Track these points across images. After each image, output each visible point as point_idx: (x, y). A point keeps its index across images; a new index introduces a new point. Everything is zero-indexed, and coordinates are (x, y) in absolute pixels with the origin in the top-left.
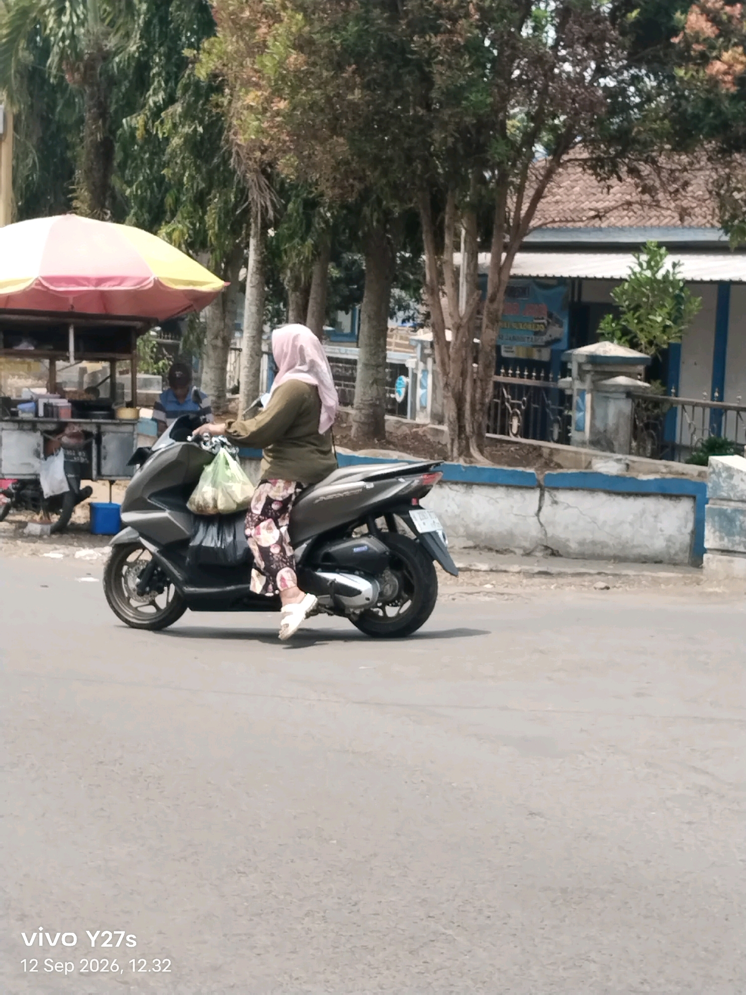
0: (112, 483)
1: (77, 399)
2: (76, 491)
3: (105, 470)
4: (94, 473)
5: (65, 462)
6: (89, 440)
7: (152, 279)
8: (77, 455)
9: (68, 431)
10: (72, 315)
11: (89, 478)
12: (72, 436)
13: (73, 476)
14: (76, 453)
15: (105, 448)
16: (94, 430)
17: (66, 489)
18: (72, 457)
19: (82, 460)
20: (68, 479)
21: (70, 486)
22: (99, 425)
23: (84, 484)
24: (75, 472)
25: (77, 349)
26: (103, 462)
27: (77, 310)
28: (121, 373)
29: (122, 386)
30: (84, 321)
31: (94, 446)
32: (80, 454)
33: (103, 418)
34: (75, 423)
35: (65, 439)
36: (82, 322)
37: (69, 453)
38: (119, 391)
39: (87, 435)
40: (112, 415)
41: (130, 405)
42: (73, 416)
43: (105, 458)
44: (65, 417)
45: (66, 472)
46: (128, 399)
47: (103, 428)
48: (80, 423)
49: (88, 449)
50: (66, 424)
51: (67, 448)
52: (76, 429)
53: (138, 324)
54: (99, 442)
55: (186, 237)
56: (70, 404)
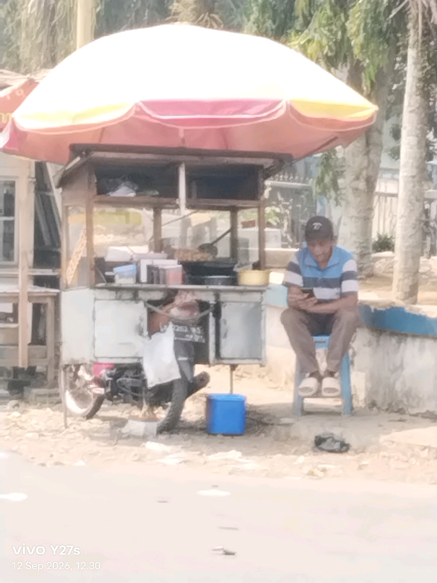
0: (233, 367)
1: (190, 259)
2: (189, 378)
3: (225, 352)
4: (212, 354)
5: (175, 341)
6: (205, 313)
7: (283, 104)
8: (190, 333)
9: (178, 300)
10: (182, 151)
11: (205, 361)
12: (185, 307)
13: (185, 359)
14: (189, 329)
15: (225, 322)
16: (211, 300)
17: (177, 376)
18: (183, 335)
19: (197, 339)
20: (179, 363)
21: (182, 372)
22: (217, 293)
23: (199, 369)
24: (188, 353)
25: (189, 195)
26: (223, 341)
27: (188, 145)
28: (246, 225)
29: (246, 244)
30: (196, 158)
31: (212, 321)
32: (194, 330)
33: (223, 284)
34: (187, 291)
35: (175, 312)
36: (196, 161)
37: (180, 329)
38: (241, 249)
39: (203, 306)
40: (234, 281)
41: (257, 266)
42: (184, 282)
43: (225, 336)
44: (175, 283)
45: (177, 354)
46: (254, 258)
47: (223, 297)
48: (193, 290)
49: (203, 323)
50: (175, 292)
51: (177, 323)
52: (189, 298)
53: (267, 163)
54: (217, 313)
55: (326, 50)
56: (180, 266)
